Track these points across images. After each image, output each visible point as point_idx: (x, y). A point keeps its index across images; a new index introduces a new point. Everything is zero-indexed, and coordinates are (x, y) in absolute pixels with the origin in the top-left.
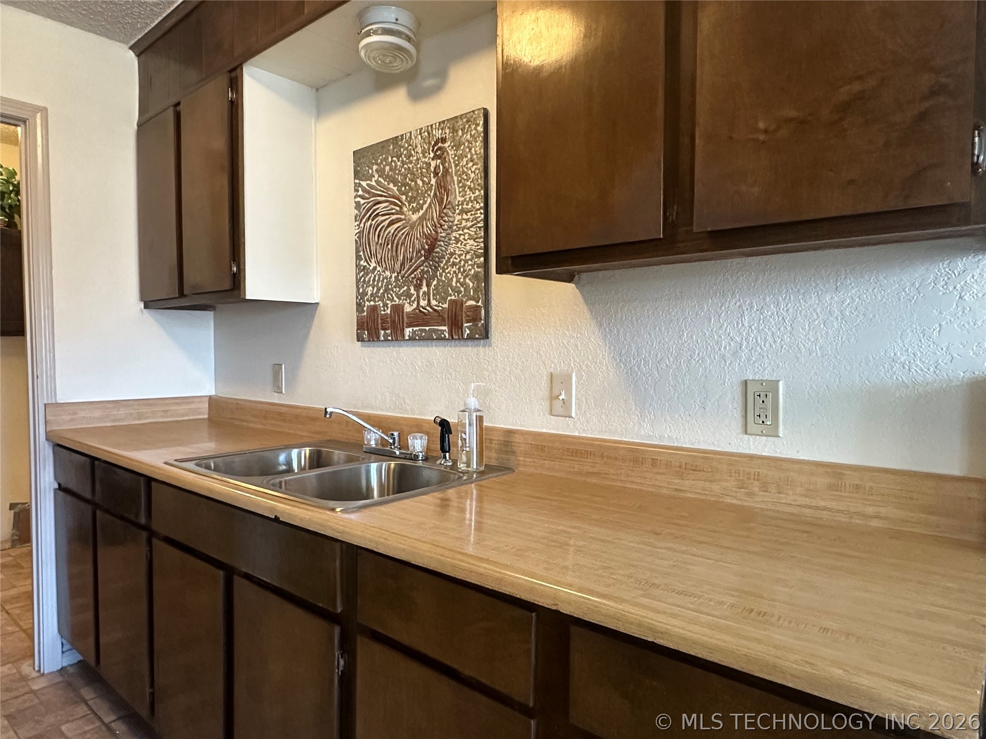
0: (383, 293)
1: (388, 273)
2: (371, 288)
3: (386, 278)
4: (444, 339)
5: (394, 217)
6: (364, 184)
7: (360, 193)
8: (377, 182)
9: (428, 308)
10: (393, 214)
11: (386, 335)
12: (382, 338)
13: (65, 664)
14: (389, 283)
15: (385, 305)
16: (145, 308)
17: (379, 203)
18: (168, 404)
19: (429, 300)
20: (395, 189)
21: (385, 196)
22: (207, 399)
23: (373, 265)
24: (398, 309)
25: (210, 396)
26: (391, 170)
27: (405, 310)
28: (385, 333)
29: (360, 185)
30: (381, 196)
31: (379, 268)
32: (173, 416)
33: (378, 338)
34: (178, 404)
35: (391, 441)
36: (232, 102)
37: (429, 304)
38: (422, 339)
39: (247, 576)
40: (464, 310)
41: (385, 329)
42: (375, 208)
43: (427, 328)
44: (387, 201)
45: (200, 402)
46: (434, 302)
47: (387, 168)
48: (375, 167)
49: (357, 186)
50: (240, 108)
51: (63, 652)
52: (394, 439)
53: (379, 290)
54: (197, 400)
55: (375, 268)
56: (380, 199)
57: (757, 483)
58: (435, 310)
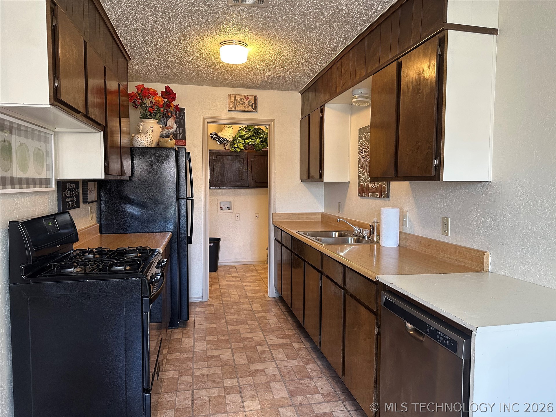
0: (364, 180)
1: (365, 173)
2: (361, 178)
3: (365, 175)
4: (378, 197)
5: (367, 154)
6: (361, 141)
7: (360, 144)
8: (364, 141)
9: (374, 186)
10: (366, 153)
11: (365, 195)
12: (364, 196)
13: (276, 296)
14: (366, 177)
15: (365, 184)
16: (301, 182)
17: (363, 149)
18: (308, 215)
19: (375, 184)
20: (368, 144)
21: (365, 146)
22: (321, 214)
23: (362, 170)
24: (367, 186)
25: (322, 213)
26: (367, 137)
27: (369, 187)
28: (364, 194)
29: (360, 142)
30: (364, 146)
31: (363, 171)
32: (309, 219)
33: (363, 196)
34: (311, 215)
35: (360, 231)
36: (321, 117)
37: (375, 185)
38: (373, 197)
39: (309, 263)
40: (382, 188)
41: (364, 193)
42: (363, 150)
43: (374, 193)
44: (365, 148)
45: (318, 215)
46: (376, 185)
47: (366, 136)
48: (363, 135)
49: (359, 141)
50: (323, 119)
51: (275, 292)
52: (361, 231)
53: (363, 179)
54: (318, 214)
55: (362, 171)
56: (364, 147)
57: (441, 250)
58: (376, 187)
